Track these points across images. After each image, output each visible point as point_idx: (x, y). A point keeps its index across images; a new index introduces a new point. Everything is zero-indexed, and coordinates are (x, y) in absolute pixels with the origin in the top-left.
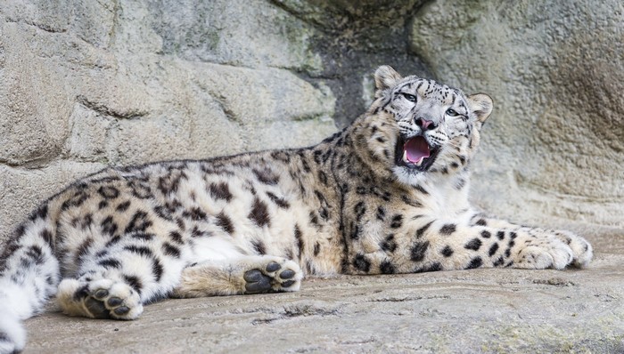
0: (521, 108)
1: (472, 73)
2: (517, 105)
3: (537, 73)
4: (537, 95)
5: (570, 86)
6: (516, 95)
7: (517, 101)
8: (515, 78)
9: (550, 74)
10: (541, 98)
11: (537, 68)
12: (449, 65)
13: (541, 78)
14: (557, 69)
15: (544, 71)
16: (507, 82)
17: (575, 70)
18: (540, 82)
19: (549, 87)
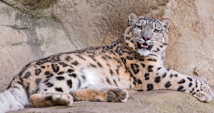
0: (97, 36)
1: (77, 24)
2: (95, 35)
3: (102, 23)
4: (102, 31)
5: (115, 27)
6: (94, 31)
7: (95, 34)
8: (93, 25)
9: (107, 23)
10: (104, 32)
11: (102, 21)
12: (68, 22)
13: (104, 25)
14: (109, 21)
15: (104, 22)
16: (90, 27)
17: (116, 20)
18: (103, 26)
19: (107, 28)
